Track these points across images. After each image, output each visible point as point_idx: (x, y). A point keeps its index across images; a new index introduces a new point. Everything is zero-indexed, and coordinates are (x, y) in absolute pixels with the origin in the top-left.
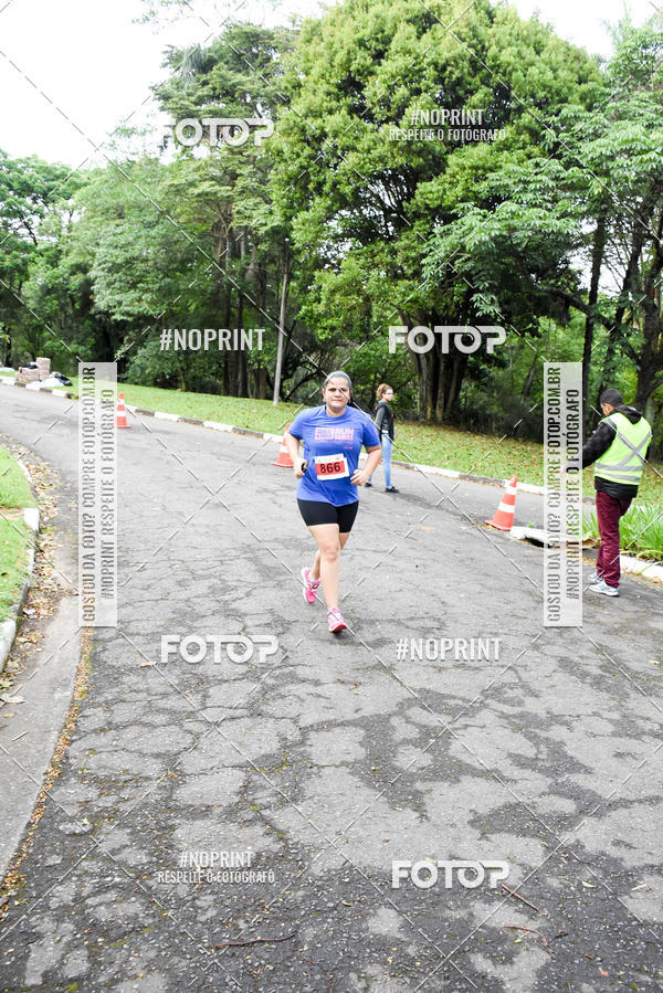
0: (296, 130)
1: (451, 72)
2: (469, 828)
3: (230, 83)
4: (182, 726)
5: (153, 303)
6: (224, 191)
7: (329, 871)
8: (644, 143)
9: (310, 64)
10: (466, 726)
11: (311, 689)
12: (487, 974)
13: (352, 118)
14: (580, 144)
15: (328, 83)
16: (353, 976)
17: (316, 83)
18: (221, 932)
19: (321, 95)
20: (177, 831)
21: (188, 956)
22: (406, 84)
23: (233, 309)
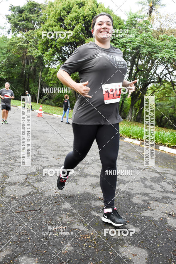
0: (46, 30)
1: (87, 18)
2: (90, 186)
3: (28, 17)
4: (8, 166)
5: (4, 75)
6: (25, 45)
7: (50, 195)
8: (134, 40)
9: (50, 13)
10: (88, 167)
11: (46, 159)
12: (95, 215)
13: (61, 28)
14: (119, 39)
15: (55, 18)
16: (57, 217)
17: (51, 18)
18: (18, 209)
19: (53, 21)
20: (6, 188)
21: (8, 214)
22: (75, 20)
23: (26, 79)
